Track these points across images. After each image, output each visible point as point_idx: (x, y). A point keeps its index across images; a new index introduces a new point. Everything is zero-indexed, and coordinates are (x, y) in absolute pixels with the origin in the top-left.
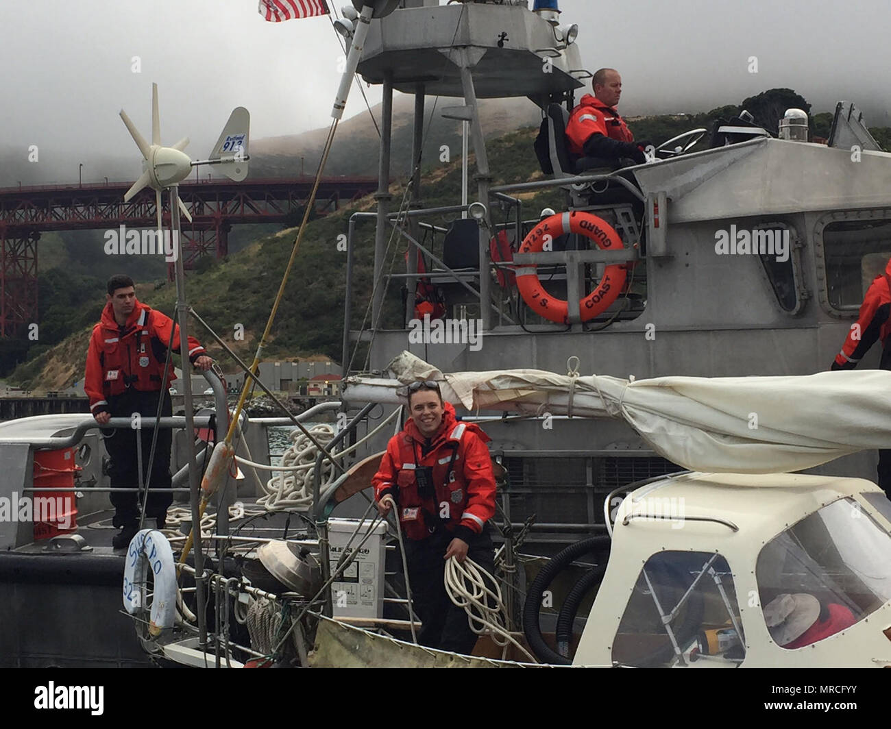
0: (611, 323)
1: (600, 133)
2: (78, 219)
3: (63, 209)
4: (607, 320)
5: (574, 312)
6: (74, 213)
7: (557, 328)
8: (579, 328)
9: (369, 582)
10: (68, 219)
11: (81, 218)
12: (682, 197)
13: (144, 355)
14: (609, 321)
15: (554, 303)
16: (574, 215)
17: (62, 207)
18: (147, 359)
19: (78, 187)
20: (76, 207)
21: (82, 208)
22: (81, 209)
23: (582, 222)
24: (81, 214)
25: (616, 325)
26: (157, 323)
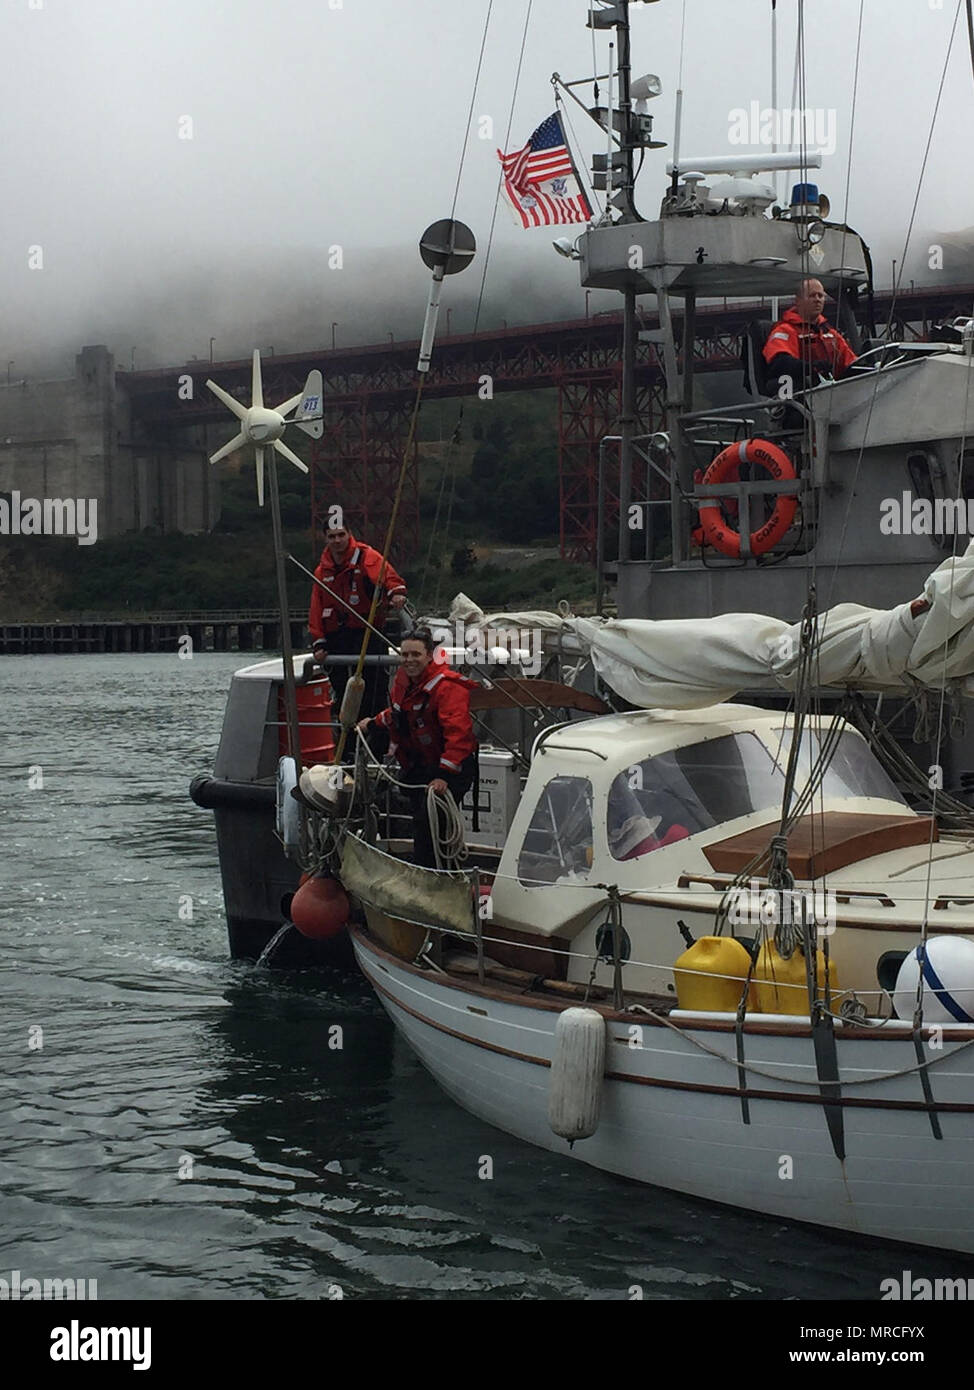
0: (786, 557)
1: (786, 353)
2: (723, 355)
3: (702, 341)
4: (782, 552)
5: (745, 547)
6: (716, 346)
7: (735, 562)
8: (753, 562)
9: (499, 812)
10: (708, 356)
11: (726, 354)
12: (849, 422)
13: (355, 593)
14: (784, 555)
15: (729, 536)
16: (751, 443)
17: (700, 339)
18: (357, 597)
19: (723, 308)
20: (719, 338)
21: (729, 339)
22: (726, 341)
23: (757, 450)
24: (727, 348)
25: (791, 559)
26: (368, 561)
